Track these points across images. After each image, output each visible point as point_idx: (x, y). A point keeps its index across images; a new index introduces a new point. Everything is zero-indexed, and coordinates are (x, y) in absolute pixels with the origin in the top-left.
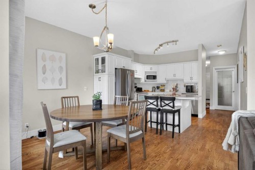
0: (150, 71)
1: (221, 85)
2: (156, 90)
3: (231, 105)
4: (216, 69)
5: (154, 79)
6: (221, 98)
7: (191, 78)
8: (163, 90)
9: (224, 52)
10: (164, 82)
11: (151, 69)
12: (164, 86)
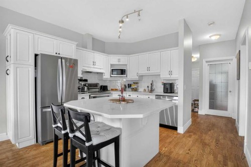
0: (117, 63)
1: (214, 82)
2: (127, 89)
3: (225, 109)
4: (207, 62)
5: (122, 74)
6: (213, 99)
7: (170, 73)
8: (136, 90)
9: (218, 37)
10: (136, 78)
11: (119, 61)
12: (137, 83)
